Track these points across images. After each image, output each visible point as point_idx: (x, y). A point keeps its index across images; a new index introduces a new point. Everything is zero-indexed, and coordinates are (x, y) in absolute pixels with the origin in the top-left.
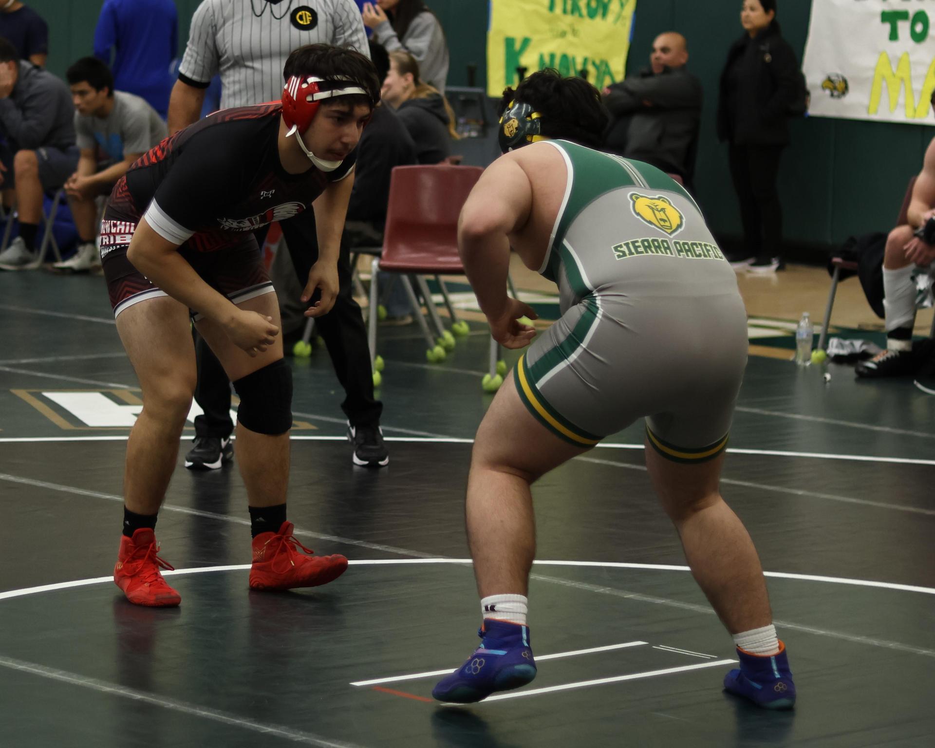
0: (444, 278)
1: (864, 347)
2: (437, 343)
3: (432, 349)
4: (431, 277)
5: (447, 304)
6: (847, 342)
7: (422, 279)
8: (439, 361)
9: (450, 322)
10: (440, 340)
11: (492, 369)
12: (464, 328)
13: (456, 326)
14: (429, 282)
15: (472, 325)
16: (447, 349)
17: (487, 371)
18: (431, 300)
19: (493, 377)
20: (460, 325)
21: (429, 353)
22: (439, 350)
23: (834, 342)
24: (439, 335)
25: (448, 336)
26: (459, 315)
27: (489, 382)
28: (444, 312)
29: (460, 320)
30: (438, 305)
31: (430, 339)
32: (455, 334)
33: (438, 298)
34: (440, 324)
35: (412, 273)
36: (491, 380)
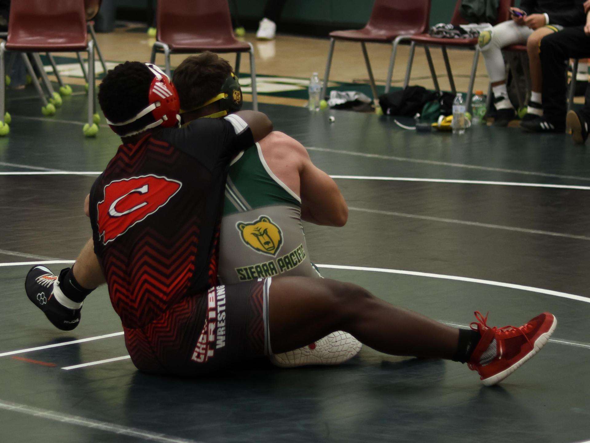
0: (52, 54)
1: (356, 97)
2: (49, 102)
3: (45, 106)
4: (44, 54)
5: (55, 72)
6: (343, 93)
7: (37, 56)
8: (51, 115)
9: (58, 85)
10: (51, 100)
11: (90, 120)
12: (68, 90)
13: (62, 89)
14: (41, 57)
15: (74, 88)
16: (57, 106)
17: (86, 121)
18: (44, 71)
19: (90, 126)
20: (66, 88)
21: (43, 109)
22: (50, 107)
23: (333, 93)
24: (50, 96)
25: (56, 96)
26: (64, 81)
27: (88, 129)
28: (53, 78)
29: (66, 84)
30: (49, 73)
31: (44, 98)
32: (62, 95)
33: (49, 69)
34: (50, 87)
35: (29, 51)
36: (90, 128)
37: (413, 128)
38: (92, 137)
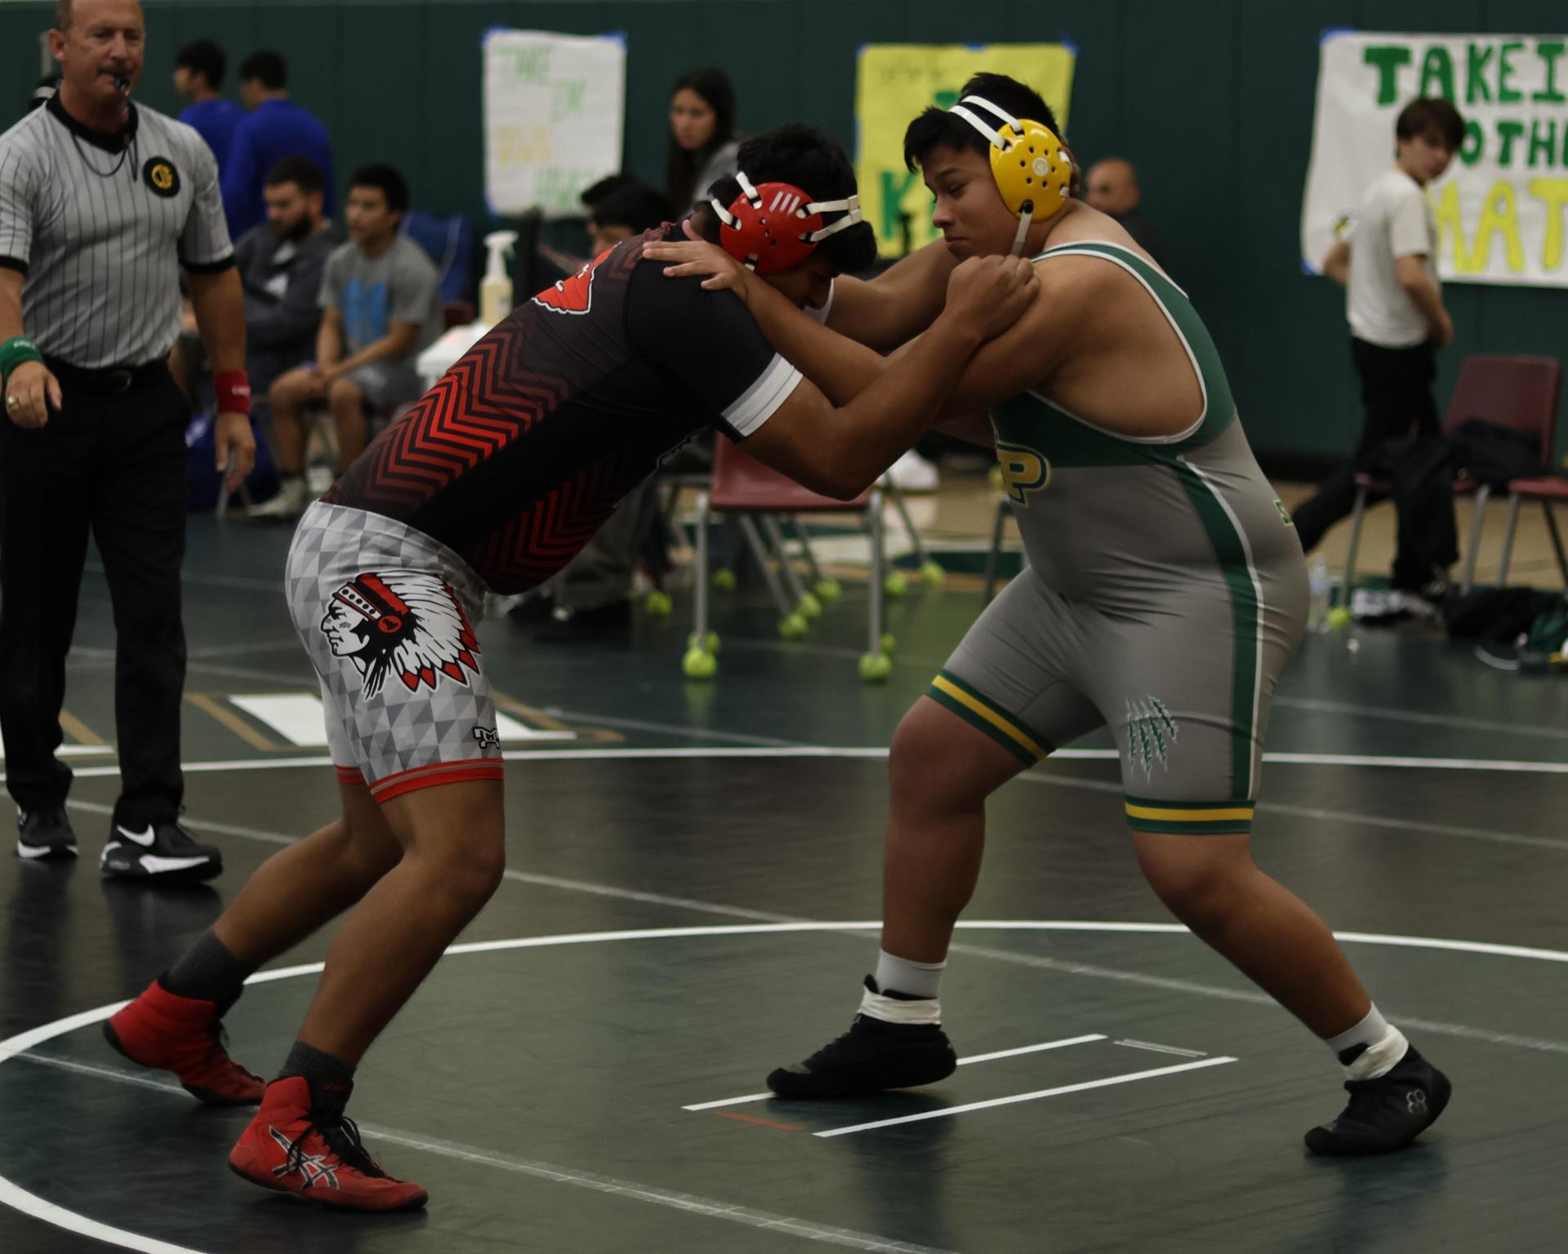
0: (803, 520)
2: (794, 612)
3: (786, 620)
4: (784, 519)
5: (807, 555)
6: (1379, 596)
8: (798, 638)
9: (812, 581)
10: (798, 607)
11: (875, 646)
12: (830, 589)
13: (822, 587)
14: (780, 524)
15: (846, 585)
16: (810, 620)
17: (867, 650)
18: (784, 550)
19: (875, 659)
20: (827, 585)
21: (783, 626)
22: (796, 622)
23: (1359, 595)
24: (794, 602)
25: (809, 600)
26: (825, 571)
27: (870, 666)
28: (801, 567)
29: (827, 579)
30: (794, 557)
31: (783, 604)
32: (821, 599)
33: (792, 547)
34: (797, 584)
35: (756, 512)
36: (874, 663)
38: (879, 681)
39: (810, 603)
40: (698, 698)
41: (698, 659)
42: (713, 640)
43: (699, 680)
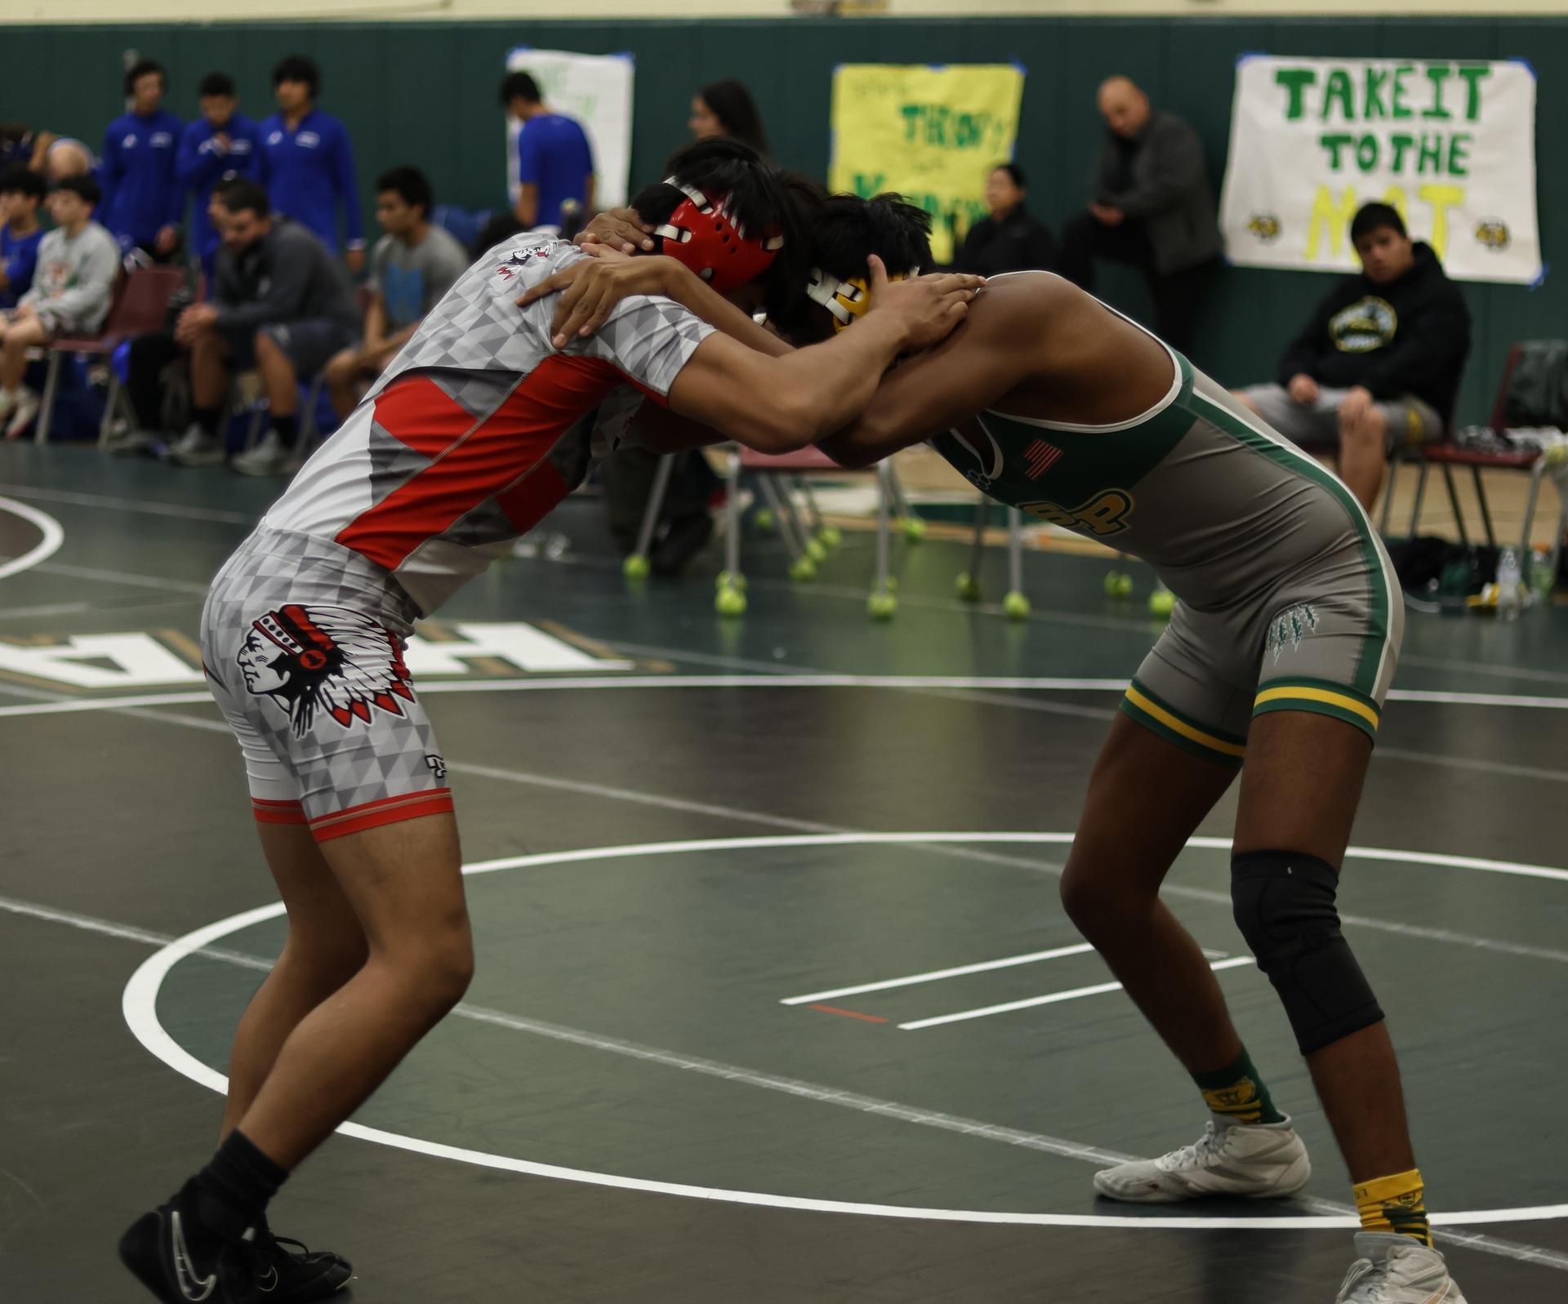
0: (808, 478)
2: (802, 557)
3: (796, 565)
4: (793, 475)
5: (812, 506)
7: (784, 480)
8: (806, 579)
9: (817, 529)
10: (806, 553)
11: (881, 587)
12: (833, 537)
13: (826, 535)
14: (791, 479)
16: (818, 565)
17: (875, 591)
18: (794, 501)
19: (882, 599)
20: (830, 534)
21: (793, 570)
24: (804, 550)
26: (827, 520)
27: (877, 604)
28: (808, 517)
29: (832, 528)
30: (802, 507)
31: (794, 552)
32: (826, 545)
33: (800, 499)
34: (804, 533)
35: (772, 471)
36: (882, 602)
37: (1432, 608)
38: (884, 619)
39: (815, 548)
40: (730, 632)
41: (730, 597)
42: (740, 581)
43: (731, 616)
